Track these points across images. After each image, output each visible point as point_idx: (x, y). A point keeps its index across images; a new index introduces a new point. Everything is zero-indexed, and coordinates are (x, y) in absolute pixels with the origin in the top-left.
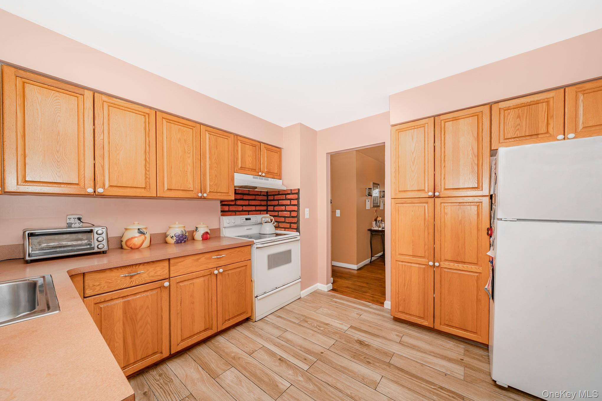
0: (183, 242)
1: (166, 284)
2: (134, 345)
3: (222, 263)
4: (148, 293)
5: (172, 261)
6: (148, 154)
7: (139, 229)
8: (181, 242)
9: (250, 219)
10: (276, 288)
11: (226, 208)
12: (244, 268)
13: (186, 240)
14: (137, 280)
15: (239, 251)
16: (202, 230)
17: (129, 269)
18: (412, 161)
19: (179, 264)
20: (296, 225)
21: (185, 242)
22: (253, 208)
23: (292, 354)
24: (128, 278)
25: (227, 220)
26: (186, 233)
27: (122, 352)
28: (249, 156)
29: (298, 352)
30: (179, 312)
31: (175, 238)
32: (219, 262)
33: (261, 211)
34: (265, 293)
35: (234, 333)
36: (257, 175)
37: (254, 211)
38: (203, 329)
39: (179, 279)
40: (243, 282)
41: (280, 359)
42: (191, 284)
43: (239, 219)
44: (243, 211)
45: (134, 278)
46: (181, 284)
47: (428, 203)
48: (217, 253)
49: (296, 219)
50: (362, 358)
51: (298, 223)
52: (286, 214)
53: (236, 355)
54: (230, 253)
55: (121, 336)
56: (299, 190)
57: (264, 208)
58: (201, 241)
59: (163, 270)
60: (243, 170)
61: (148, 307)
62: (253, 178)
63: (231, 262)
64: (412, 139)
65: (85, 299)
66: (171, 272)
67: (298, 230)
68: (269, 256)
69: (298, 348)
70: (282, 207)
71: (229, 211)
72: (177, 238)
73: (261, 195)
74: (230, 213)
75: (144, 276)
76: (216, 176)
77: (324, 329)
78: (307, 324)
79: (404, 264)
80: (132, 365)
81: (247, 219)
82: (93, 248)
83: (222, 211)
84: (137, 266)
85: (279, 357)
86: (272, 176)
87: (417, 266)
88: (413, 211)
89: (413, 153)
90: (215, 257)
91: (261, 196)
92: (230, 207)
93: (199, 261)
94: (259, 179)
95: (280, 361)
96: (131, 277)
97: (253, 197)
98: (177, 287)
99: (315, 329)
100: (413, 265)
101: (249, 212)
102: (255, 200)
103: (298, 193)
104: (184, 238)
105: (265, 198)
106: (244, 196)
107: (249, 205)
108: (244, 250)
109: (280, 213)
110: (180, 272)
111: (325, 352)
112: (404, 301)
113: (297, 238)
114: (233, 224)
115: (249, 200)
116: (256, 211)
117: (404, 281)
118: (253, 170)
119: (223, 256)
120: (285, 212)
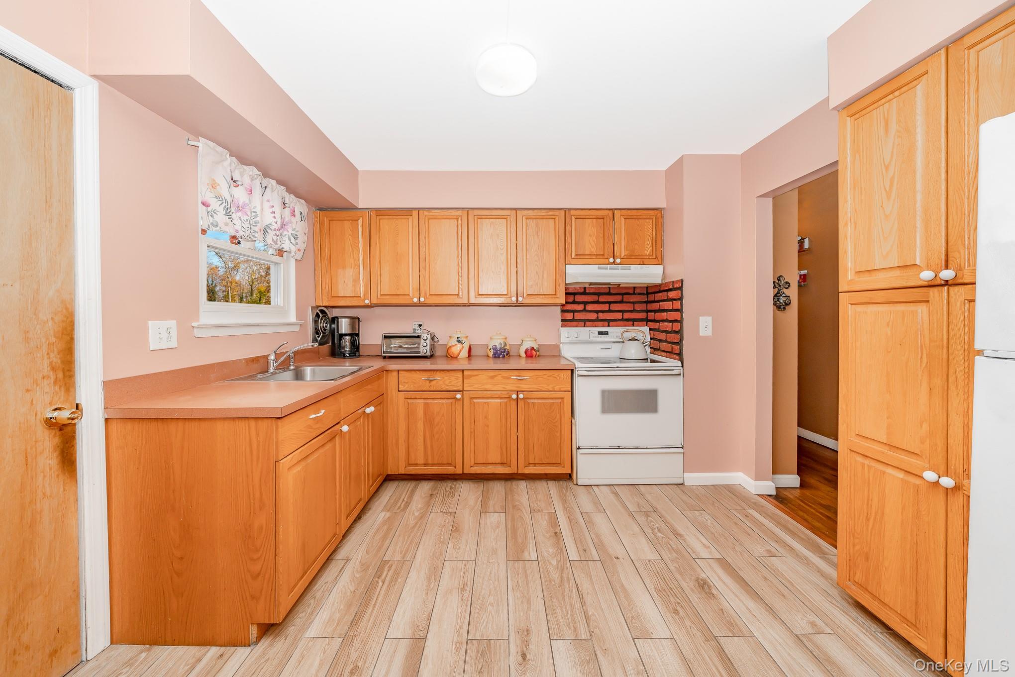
0: (501, 356)
1: (459, 396)
2: (432, 446)
3: (524, 387)
4: (444, 401)
5: (466, 373)
6: (460, 259)
7: (458, 338)
8: (499, 357)
9: (607, 333)
10: (619, 447)
11: (569, 316)
12: (560, 401)
13: (505, 354)
14: (434, 386)
15: (550, 376)
16: (527, 345)
17: (428, 374)
18: (885, 189)
19: (473, 378)
20: (678, 347)
21: (504, 357)
22: (619, 316)
23: (577, 536)
24: (428, 382)
25: (568, 334)
26: (505, 346)
27: (423, 449)
28: (590, 236)
29: (585, 539)
30: (472, 430)
31: (492, 350)
32: (521, 385)
33: (634, 320)
34: (595, 448)
35: (541, 485)
36: (608, 263)
37: (619, 320)
38: (499, 461)
39: (473, 394)
40: (556, 420)
41: (556, 533)
42: (485, 403)
43: (589, 332)
44: (597, 320)
45: (433, 383)
46: (475, 400)
47: (928, 301)
48: (516, 373)
49: (678, 336)
50: (672, 600)
51: (680, 343)
52: (667, 327)
53: (519, 505)
54: (537, 376)
55: (422, 434)
56: (682, 281)
57: (642, 315)
58: (525, 359)
59: (457, 381)
60: (581, 258)
61: (443, 415)
62: (598, 269)
63: (538, 389)
64: (887, 130)
65: (399, 392)
66: (465, 385)
67: (680, 356)
68: (604, 392)
69: (593, 536)
70: (663, 314)
71: (573, 320)
72: (495, 351)
73: (634, 294)
74: (575, 323)
75: (441, 382)
76: (537, 272)
77: (663, 537)
78: (644, 519)
79: (867, 462)
80: (430, 465)
81: (600, 333)
82: (419, 352)
83: (562, 320)
84: (435, 372)
85: (558, 531)
86: (638, 261)
87: (901, 475)
88: (888, 325)
89: (887, 168)
90: (515, 378)
91: (636, 294)
92: (575, 314)
93: (495, 378)
94: (611, 268)
95: (553, 534)
96: (431, 381)
97: (619, 298)
98: (471, 403)
99: (647, 530)
100: (890, 471)
101: (609, 322)
102: (621, 302)
103: (681, 288)
104: (502, 352)
105: (644, 298)
106: (601, 296)
107: (610, 311)
108: (558, 376)
109: (661, 324)
110: (474, 387)
111: (621, 560)
112: (867, 558)
113: (673, 370)
114: (575, 340)
115: (610, 303)
116: (622, 320)
117: (865, 506)
118: (598, 257)
119: (526, 378)
120: (666, 324)
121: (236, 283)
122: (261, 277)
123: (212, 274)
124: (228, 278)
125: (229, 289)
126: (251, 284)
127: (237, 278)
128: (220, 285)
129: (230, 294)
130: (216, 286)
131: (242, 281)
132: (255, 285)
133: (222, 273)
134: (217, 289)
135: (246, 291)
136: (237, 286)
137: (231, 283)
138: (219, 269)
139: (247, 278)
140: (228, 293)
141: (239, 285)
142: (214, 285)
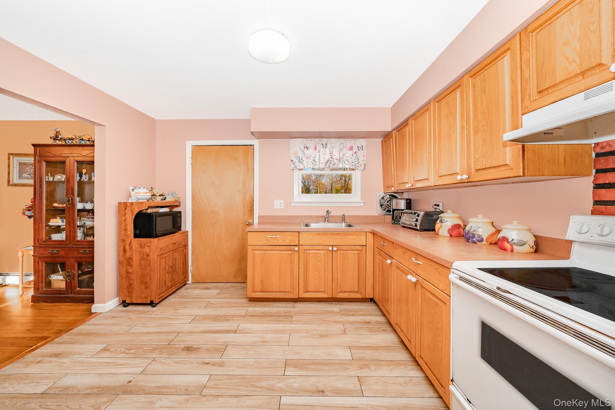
121: (323, 184)
122: (337, 181)
123: (308, 179)
124: (318, 181)
125: (318, 188)
126: (331, 185)
127: (323, 181)
128: (313, 186)
129: (319, 191)
130: (310, 186)
131: (326, 183)
132: (334, 185)
133: (314, 178)
134: (311, 188)
135: (328, 189)
136: (323, 186)
137: (319, 184)
138: (312, 176)
139: (329, 181)
140: (318, 191)
141: (324, 185)
142: (309, 185)
